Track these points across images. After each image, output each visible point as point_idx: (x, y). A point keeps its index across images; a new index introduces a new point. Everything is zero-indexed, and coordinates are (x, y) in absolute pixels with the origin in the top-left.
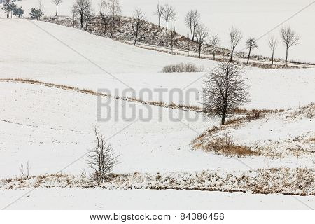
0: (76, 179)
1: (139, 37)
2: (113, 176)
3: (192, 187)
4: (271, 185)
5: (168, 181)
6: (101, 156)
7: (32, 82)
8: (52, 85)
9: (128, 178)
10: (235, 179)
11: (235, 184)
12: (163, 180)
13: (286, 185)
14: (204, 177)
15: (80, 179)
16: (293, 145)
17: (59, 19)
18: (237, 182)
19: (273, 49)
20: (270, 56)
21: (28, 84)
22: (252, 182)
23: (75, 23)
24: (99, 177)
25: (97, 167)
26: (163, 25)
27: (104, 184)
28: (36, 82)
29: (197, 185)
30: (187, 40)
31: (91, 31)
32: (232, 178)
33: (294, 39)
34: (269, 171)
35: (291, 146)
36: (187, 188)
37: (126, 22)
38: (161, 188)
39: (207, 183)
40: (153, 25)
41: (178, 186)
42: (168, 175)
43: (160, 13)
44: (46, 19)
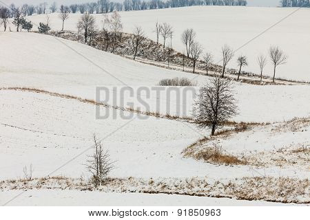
0: (75, 182)
1: (138, 53)
2: (110, 180)
3: (182, 192)
4: (255, 192)
5: (160, 186)
6: (99, 161)
7: (38, 91)
8: (57, 94)
9: (124, 182)
10: (221, 186)
11: (222, 190)
12: (155, 185)
13: (269, 193)
14: (193, 183)
15: (78, 182)
16: (277, 156)
17: (65, 34)
18: (223, 189)
19: (261, 66)
20: (259, 74)
21: (34, 93)
22: (238, 189)
23: (79, 38)
24: (97, 181)
25: (95, 172)
26: (161, 41)
27: (101, 187)
28: (42, 91)
29: (186, 190)
30: (183, 56)
31: (94, 45)
33: (281, 59)
34: (253, 180)
35: (274, 157)
36: (177, 193)
37: (127, 38)
38: (153, 192)
39: (196, 189)
40: (152, 41)
41: (170, 191)
42: (160, 180)
43: (158, 31)
44: (53, 33)
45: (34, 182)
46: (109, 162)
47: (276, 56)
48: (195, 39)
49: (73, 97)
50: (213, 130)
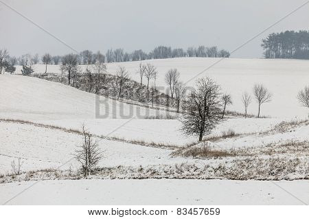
0: (64, 174)
1: (122, 94)
2: (99, 170)
3: (172, 177)
4: (246, 172)
5: (150, 173)
6: (88, 152)
7: (22, 122)
8: (41, 125)
9: (113, 171)
10: (211, 169)
11: (212, 173)
12: (145, 171)
13: (259, 173)
14: (183, 168)
15: (67, 174)
16: (267, 149)
17: (48, 77)
18: (213, 172)
19: (246, 105)
22: (228, 171)
23: (62, 81)
24: (86, 171)
25: (84, 162)
26: (145, 82)
27: (90, 176)
28: (27, 122)
29: (176, 175)
31: (77, 87)
32: (210, 169)
33: (266, 97)
34: (244, 162)
35: (263, 150)
36: (167, 178)
37: (111, 79)
38: (143, 178)
39: (186, 173)
40: (135, 82)
41: (159, 176)
42: (150, 167)
43: (142, 72)
44: (36, 76)
45: (23, 176)
46: (98, 152)
47: (261, 94)
48: (180, 79)
49: (57, 128)
50: (201, 136)
